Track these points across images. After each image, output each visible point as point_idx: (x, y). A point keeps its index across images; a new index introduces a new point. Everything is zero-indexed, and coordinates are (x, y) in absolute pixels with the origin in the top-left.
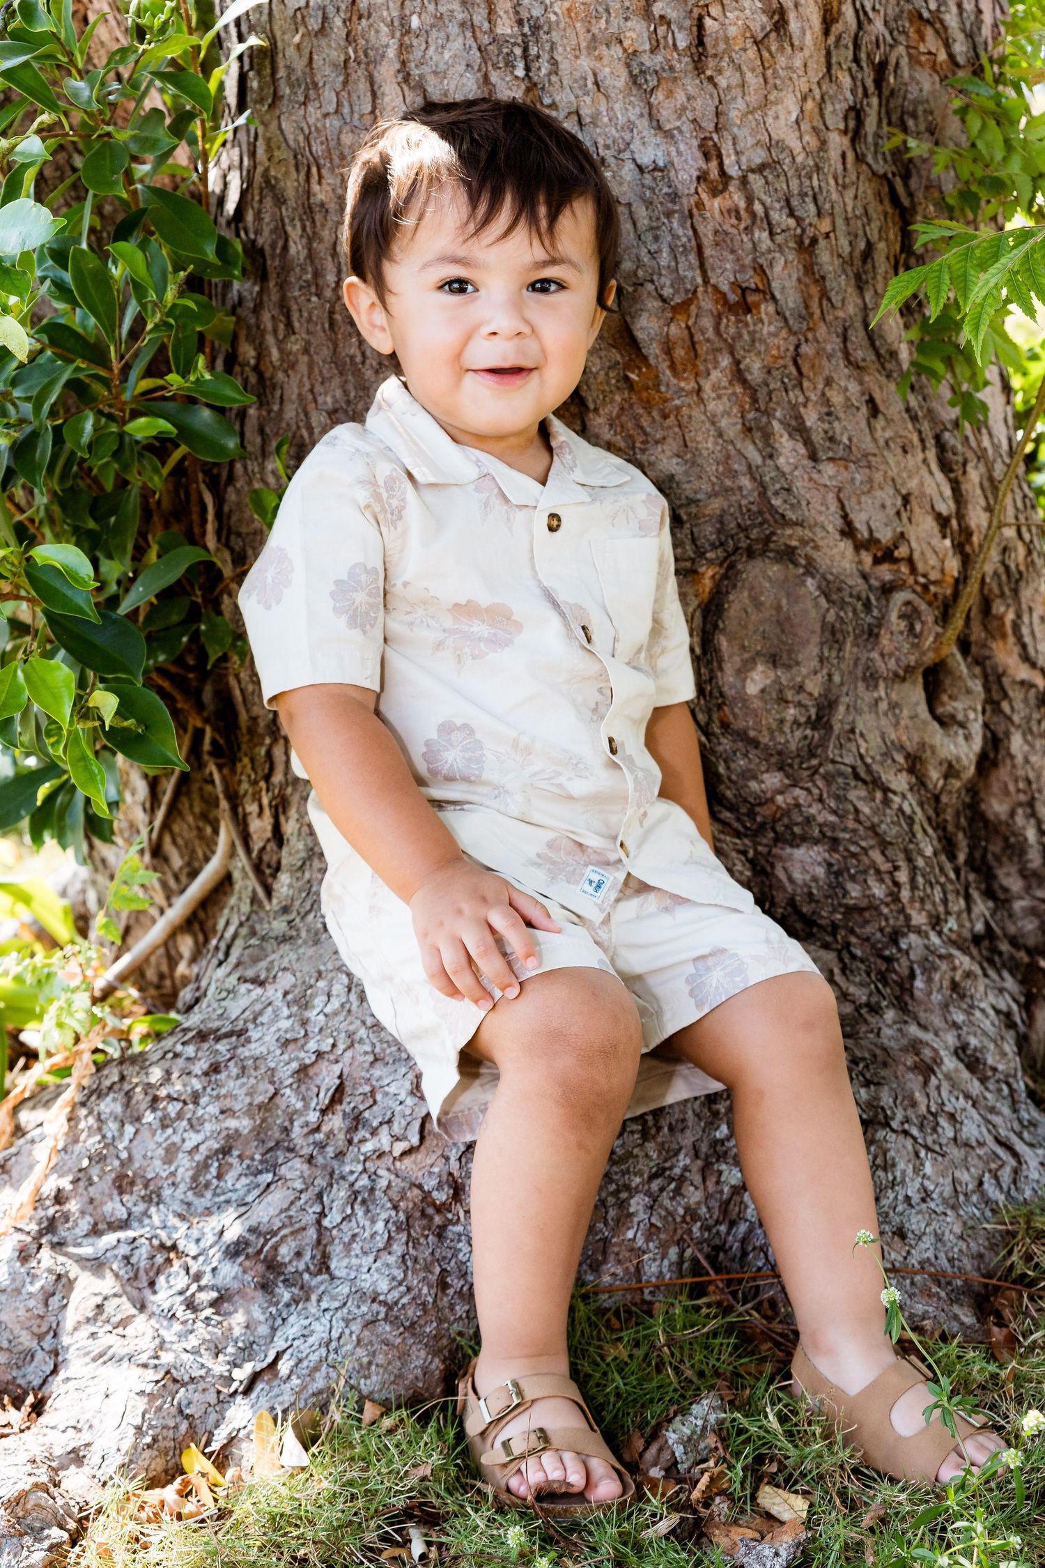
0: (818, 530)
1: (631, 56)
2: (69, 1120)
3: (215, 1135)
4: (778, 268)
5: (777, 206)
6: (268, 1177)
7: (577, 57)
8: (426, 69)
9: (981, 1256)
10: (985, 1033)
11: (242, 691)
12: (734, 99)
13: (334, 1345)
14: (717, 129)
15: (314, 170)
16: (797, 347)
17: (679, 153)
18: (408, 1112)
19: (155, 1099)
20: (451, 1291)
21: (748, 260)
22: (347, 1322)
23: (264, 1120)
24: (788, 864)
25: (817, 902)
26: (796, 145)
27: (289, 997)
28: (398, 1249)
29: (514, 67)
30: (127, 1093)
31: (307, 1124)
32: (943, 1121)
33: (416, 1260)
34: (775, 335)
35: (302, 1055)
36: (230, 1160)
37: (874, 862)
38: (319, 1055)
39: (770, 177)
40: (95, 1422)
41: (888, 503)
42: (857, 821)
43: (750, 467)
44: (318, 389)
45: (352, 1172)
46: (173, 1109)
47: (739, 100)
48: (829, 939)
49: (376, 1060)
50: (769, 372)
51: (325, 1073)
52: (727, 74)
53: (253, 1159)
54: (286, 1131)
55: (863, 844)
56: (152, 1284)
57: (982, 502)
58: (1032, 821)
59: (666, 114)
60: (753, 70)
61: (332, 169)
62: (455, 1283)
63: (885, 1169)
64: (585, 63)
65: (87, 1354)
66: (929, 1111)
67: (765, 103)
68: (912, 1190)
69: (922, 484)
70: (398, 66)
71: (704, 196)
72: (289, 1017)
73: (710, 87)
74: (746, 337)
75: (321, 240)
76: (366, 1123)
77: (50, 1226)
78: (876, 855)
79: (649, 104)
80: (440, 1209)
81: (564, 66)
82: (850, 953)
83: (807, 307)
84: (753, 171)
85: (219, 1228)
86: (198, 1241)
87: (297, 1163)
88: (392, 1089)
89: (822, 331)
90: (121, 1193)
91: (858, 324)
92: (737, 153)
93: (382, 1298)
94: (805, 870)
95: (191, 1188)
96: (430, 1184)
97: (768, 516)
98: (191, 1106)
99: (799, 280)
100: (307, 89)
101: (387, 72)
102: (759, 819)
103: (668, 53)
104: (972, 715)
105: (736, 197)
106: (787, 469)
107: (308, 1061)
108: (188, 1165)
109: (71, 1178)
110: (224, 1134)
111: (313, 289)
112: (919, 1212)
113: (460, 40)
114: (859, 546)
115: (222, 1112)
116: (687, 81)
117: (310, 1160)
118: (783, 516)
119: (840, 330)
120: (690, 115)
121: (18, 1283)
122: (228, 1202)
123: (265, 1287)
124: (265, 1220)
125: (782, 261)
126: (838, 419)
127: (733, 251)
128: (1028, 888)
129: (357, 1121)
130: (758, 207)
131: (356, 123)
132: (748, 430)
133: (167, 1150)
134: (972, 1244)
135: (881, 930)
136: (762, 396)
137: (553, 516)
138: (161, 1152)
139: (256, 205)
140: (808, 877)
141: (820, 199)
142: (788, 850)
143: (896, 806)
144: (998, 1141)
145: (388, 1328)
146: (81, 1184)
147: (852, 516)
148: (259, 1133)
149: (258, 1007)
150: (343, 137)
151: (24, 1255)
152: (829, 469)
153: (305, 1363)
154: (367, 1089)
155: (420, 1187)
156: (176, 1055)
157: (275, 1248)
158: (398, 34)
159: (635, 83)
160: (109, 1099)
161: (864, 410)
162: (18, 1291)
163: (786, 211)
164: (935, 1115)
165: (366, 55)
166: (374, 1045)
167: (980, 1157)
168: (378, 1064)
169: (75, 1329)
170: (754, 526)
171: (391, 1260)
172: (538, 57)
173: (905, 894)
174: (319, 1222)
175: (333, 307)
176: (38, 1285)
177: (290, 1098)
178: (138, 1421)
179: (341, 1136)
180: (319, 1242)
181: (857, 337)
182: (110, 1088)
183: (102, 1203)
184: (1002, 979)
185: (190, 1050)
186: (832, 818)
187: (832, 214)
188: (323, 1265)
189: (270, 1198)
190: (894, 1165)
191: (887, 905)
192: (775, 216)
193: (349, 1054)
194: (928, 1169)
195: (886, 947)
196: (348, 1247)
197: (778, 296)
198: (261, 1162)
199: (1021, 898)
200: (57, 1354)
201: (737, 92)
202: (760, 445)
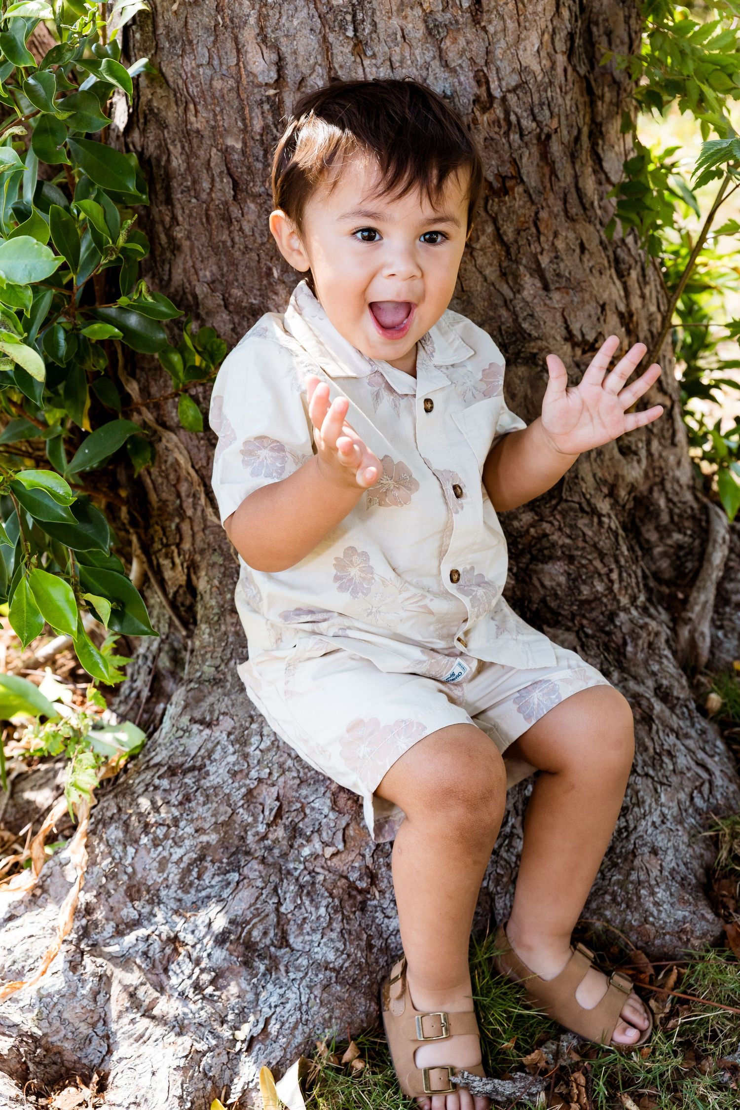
0: (551, 340)
1: (427, 16)
2: (86, 846)
3: (191, 849)
4: (525, 160)
5: (525, 114)
6: (234, 877)
7: (390, 18)
8: (280, 33)
9: (702, 855)
10: (672, 676)
11: (153, 481)
12: (499, 41)
13: (304, 1008)
14: (487, 64)
15: (191, 106)
16: (537, 213)
17: (460, 83)
18: (332, 825)
19: (147, 825)
20: (375, 950)
21: (506, 157)
22: (310, 988)
23: (226, 833)
24: (541, 576)
25: (560, 599)
26: (536, 67)
27: (232, 737)
28: (337, 926)
29: (346, 30)
30: (125, 822)
31: (257, 833)
32: (666, 759)
33: (350, 933)
34: (523, 207)
35: (248, 782)
36: (206, 864)
37: (596, 568)
38: (260, 780)
39: (521, 95)
40: (149, 1096)
41: (593, 312)
42: (585, 541)
43: (505, 301)
44: (199, 265)
45: (296, 869)
46: (161, 832)
47: (502, 41)
48: (570, 624)
49: (302, 782)
50: (519, 234)
51: (265, 793)
52: (495, 23)
53: (222, 863)
54: (243, 839)
55: (590, 557)
56: (166, 970)
57: (638, 292)
58: (663, 494)
59: (452, 56)
60: (511, 18)
61: (206, 106)
62: (377, 943)
63: (639, 806)
64: (395, 22)
65: (131, 1036)
66: (656, 752)
67: (519, 39)
68: (656, 818)
69: (610, 294)
70: (257, 31)
71: (478, 113)
72: (234, 753)
73: (483, 33)
74: (505, 211)
75: (198, 157)
76: (301, 833)
77: (85, 933)
78: (598, 564)
79: (440, 50)
80: (361, 892)
81: (381, 25)
82: (584, 632)
83: (542, 182)
84: (509, 91)
85: (207, 921)
86: (193, 932)
87: (255, 864)
88: (316, 805)
89: (551, 197)
90: (132, 900)
91: (573, 190)
92: (500, 80)
93: (331, 966)
94: (552, 579)
95: (180, 888)
96: (354, 876)
97: (518, 335)
98: (173, 829)
99: (538, 165)
100: (183, 44)
101: (249, 35)
102: (520, 547)
103: (454, 11)
104: (640, 445)
105: (498, 111)
106: (529, 299)
107: (252, 786)
108: (176, 871)
109: (95, 893)
110: (199, 846)
111: (192, 193)
112: (661, 832)
113: (305, 10)
114: (575, 345)
115: (197, 831)
116: (467, 30)
117: (263, 860)
118: (530, 335)
119: (562, 196)
120: (468, 55)
121: (73, 989)
122: (208, 897)
123: (247, 964)
124: (240, 913)
125: (527, 154)
126: (562, 260)
127: (497, 152)
128: (661, 539)
129: (294, 832)
130: (513, 118)
131: (225, 72)
132: (503, 275)
133: (160, 863)
134: (696, 848)
135: (602, 613)
136: (513, 250)
137: (428, 401)
138: (156, 864)
139: (141, 126)
140: (554, 584)
141: (552, 105)
142: (540, 566)
143: (606, 526)
144: (698, 764)
145: (339, 988)
146: (102, 896)
147: (571, 327)
148: (223, 843)
149: (210, 745)
150: (215, 83)
151: (74, 966)
152: (556, 296)
153: (287, 1025)
154: (299, 805)
155: (346, 878)
156: (156, 788)
157: (249, 933)
158: (257, 7)
159: (430, 34)
160: (112, 828)
161: (578, 251)
162: (74, 994)
163: (531, 117)
164: (660, 755)
165: (232, 21)
166: (298, 771)
167: (689, 779)
168: (303, 786)
169: (119, 1017)
170: (510, 344)
171: (334, 935)
172: (363, 21)
173: (616, 586)
174: (277, 910)
175: (208, 206)
176: (88, 988)
177: (244, 815)
178: (179, 1092)
179: (285, 842)
180: (278, 922)
181: (573, 198)
182: (111, 818)
183: (120, 910)
184: (659, 613)
185: (165, 783)
186: (568, 541)
187: (559, 116)
188: (284, 941)
189: (240, 895)
190: (644, 802)
191: (606, 596)
192: (524, 123)
193: (282, 779)
194: (663, 799)
195: (606, 625)
196: (301, 927)
197: (525, 179)
198: (228, 864)
199: (658, 546)
200: (108, 1038)
201: (500, 35)
202: (511, 283)
